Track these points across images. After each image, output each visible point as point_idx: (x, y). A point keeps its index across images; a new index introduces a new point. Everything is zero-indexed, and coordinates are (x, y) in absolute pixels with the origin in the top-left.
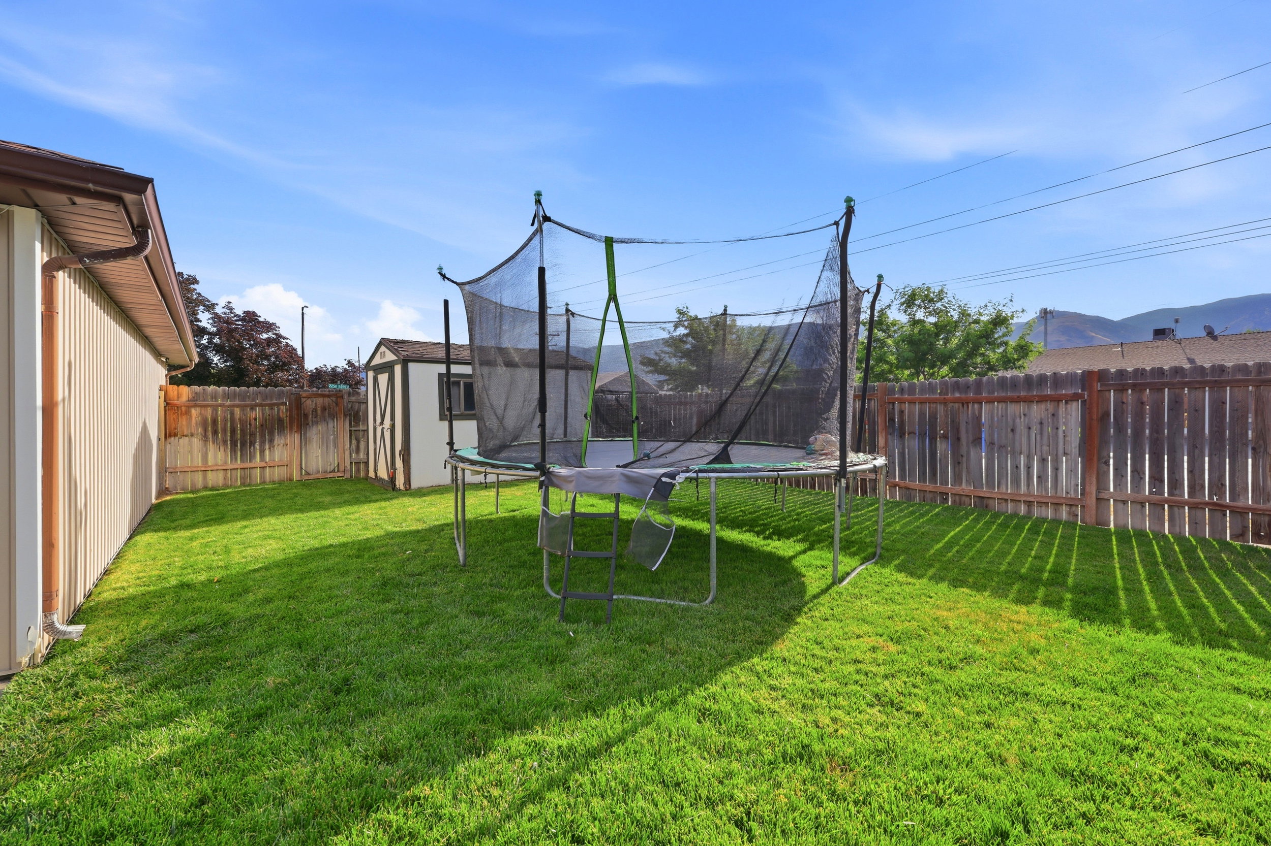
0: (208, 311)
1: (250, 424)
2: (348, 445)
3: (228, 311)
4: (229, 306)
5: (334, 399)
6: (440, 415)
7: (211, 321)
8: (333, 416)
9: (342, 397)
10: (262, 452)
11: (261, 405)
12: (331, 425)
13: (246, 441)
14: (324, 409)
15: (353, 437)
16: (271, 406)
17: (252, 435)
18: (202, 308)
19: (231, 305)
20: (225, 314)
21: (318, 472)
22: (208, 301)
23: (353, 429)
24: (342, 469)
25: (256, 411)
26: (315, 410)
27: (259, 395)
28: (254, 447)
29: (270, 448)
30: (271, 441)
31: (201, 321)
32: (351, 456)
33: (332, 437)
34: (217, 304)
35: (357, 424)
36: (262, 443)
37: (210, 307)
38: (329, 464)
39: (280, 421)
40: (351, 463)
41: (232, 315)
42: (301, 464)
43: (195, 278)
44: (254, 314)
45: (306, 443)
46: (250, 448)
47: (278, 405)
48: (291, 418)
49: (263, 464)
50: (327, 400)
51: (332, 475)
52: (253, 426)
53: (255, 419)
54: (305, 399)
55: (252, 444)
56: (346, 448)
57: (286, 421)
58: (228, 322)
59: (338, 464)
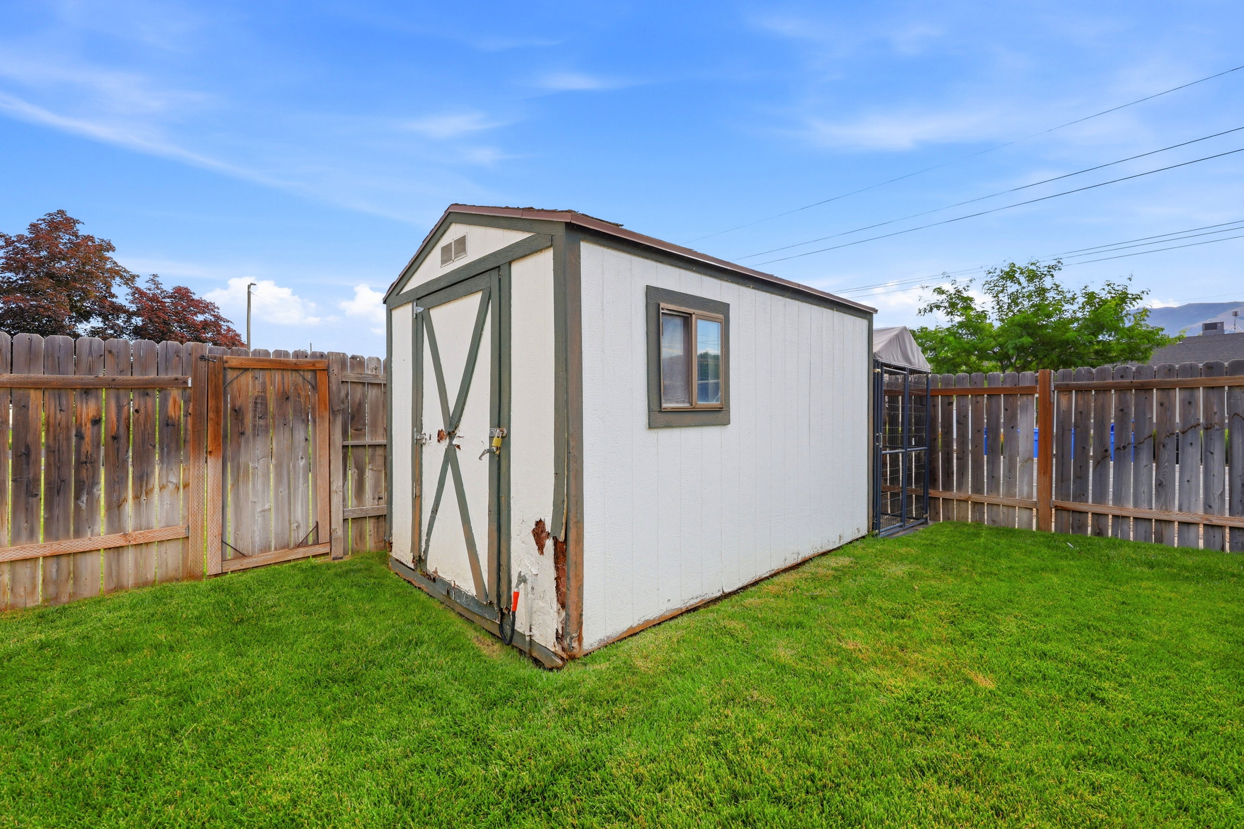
0: (126, 284)
1: (80, 436)
2: (337, 483)
3: (153, 286)
4: (154, 279)
5: (309, 376)
6: (650, 411)
7: (130, 298)
8: (303, 416)
9: (327, 370)
10: (115, 506)
11: (113, 386)
12: (300, 435)
13: (64, 481)
14: (284, 397)
15: (351, 462)
16: (145, 389)
17: (86, 463)
18: (118, 279)
19: (157, 279)
20: (150, 290)
21: (266, 549)
22: (125, 271)
23: (350, 442)
24: (324, 535)
25: (98, 398)
26: (260, 401)
27: (108, 357)
28: (90, 493)
29: (137, 497)
30: (142, 479)
31: (117, 297)
32: (345, 505)
33: (302, 463)
34: (138, 276)
35: (359, 431)
36: (116, 485)
37: (129, 279)
38: (294, 526)
39: (169, 424)
40: (345, 520)
41: (159, 291)
42: (223, 534)
43: (109, 244)
44: (187, 291)
45: (236, 481)
46: (77, 497)
47: (163, 387)
48: (198, 418)
49: (116, 540)
50: (290, 378)
51: (301, 552)
52: (87, 439)
53: (96, 422)
54: (236, 373)
55: (85, 486)
56: (334, 488)
57: (186, 424)
58: (154, 299)
59: (317, 526)
